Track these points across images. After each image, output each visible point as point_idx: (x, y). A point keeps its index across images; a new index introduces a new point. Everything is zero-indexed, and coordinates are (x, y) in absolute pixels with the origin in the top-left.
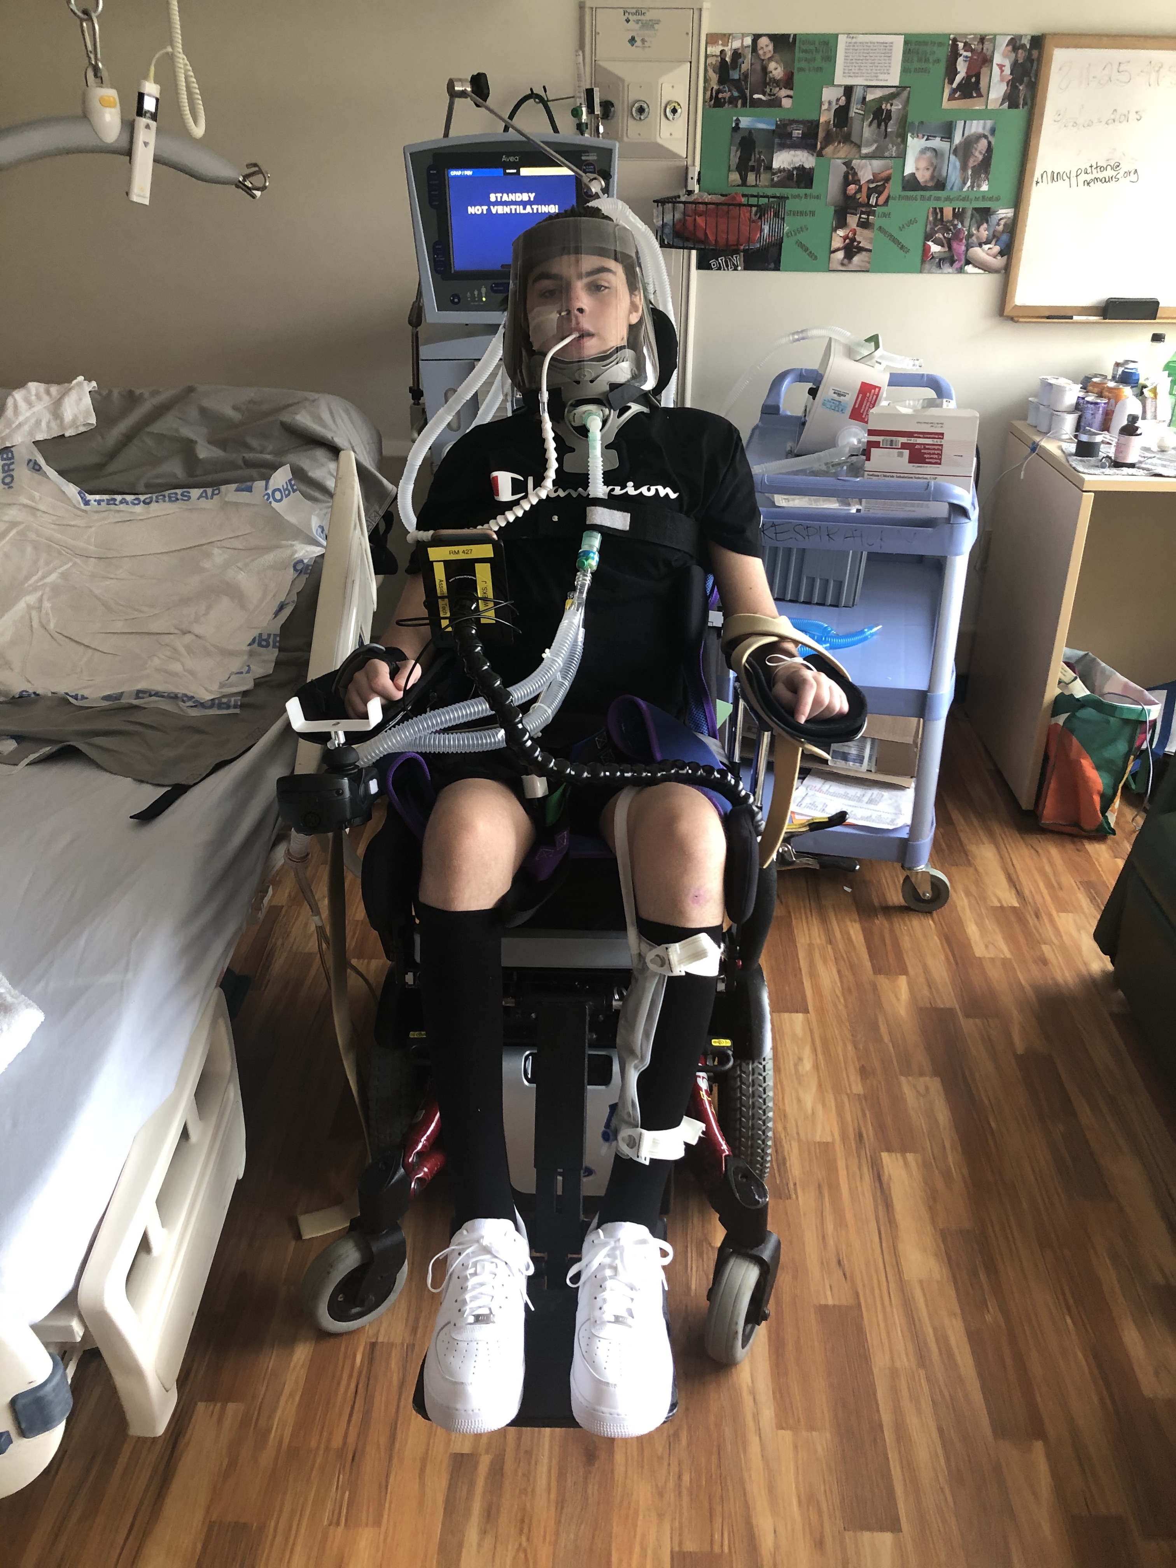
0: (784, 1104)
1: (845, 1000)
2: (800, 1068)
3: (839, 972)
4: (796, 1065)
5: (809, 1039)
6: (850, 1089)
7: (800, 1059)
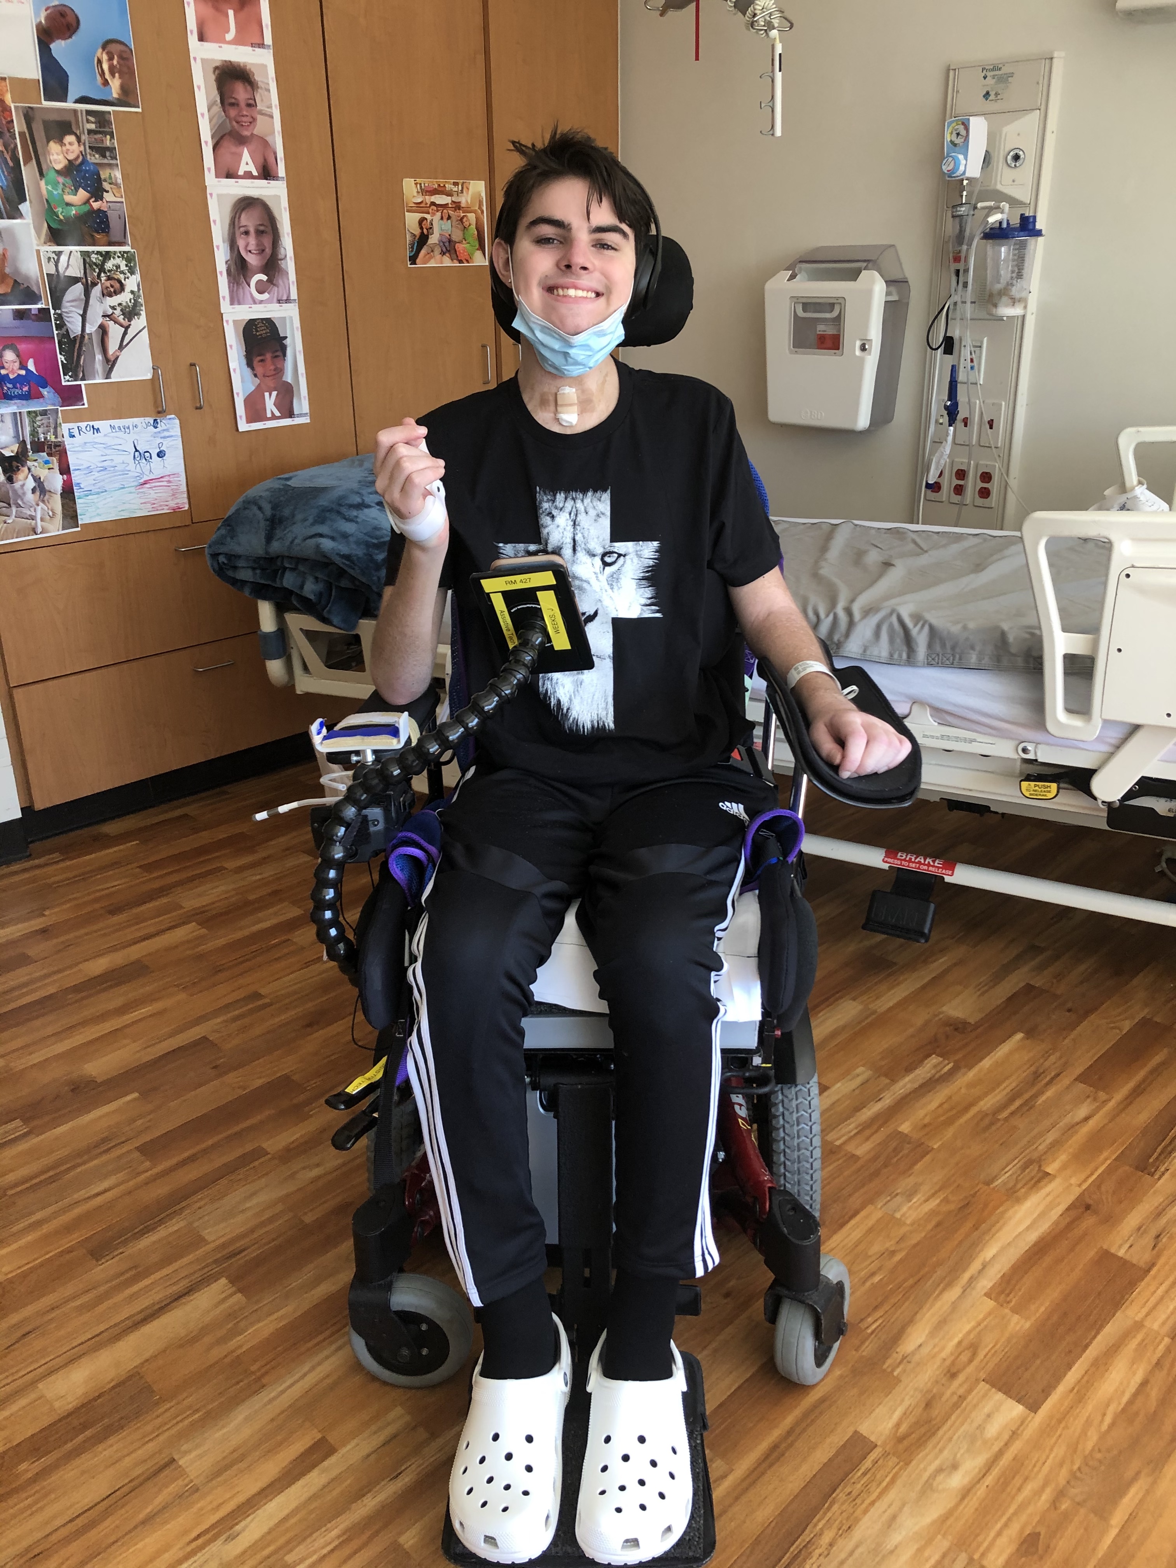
0: (866, 1511)
1: (1113, 1425)
2: (940, 1478)
3: (1144, 1383)
4: (940, 1470)
5: (996, 1448)
6: (983, 1555)
7: (955, 1467)
